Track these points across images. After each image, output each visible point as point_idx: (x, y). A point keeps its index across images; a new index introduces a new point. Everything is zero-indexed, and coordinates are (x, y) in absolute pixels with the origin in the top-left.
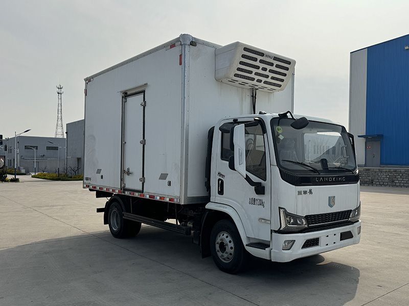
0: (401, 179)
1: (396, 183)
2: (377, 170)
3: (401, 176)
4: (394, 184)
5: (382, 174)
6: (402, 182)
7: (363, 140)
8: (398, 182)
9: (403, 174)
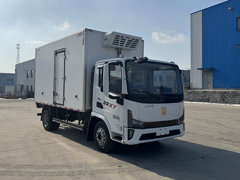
0: (230, 98)
1: (225, 101)
2: (212, 92)
3: (229, 96)
4: (225, 102)
5: (215, 95)
6: (230, 100)
7: (200, 72)
8: (227, 100)
9: (230, 95)
